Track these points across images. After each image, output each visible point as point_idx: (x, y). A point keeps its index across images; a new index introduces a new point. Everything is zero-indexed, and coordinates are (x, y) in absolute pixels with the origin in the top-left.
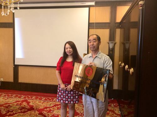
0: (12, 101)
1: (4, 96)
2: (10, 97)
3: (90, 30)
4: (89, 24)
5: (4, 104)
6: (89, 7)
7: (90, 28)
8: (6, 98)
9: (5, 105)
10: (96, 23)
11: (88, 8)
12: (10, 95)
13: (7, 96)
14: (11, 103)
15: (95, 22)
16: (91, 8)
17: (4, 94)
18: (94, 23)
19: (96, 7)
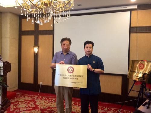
0: (54, 105)
1: (45, 100)
2: (51, 101)
3: (131, 35)
4: (131, 28)
6: (131, 10)
7: (131, 32)
10: (138, 27)
11: (130, 12)
12: (50, 99)
13: (47, 100)
14: (53, 108)
15: (137, 25)
16: (133, 12)
17: (44, 98)
18: (136, 27)
19: (138, 11)
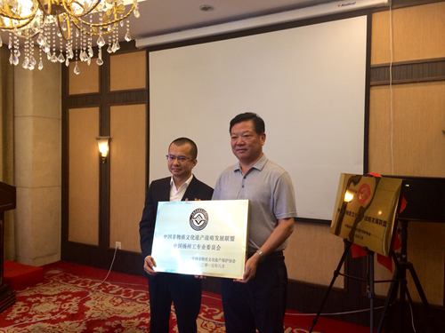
0: (132, 311)
1: (117, 293)
2: (130, 299)
3: (374, 91)
4: (371, 70)
5: (109, 319)
6: (368, 12)
8: (120, 300)
9: (108, 323)
11: (365, 17)
12: (133, 291)
13: (122, 295)
14: (126, 319)
15: (390, 60)
16: (377, 17)
